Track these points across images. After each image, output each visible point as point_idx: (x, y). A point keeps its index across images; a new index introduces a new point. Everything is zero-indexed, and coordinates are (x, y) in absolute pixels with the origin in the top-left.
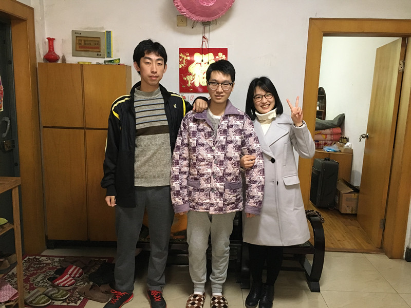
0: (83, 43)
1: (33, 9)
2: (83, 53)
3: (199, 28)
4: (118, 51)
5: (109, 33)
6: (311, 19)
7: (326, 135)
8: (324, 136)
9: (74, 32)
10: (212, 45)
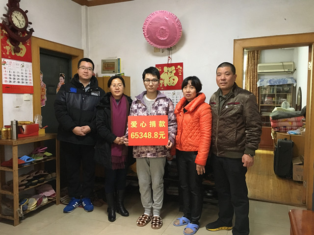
0: (106, 66)
1: (83, 50)
2: (106, 71)
3: (166, 52)
4: (123, 69)
5: (119, 59)
6: (234, 40)
7: (292, 122)
8: (290, 123)
9: (102, 61)
10: (173, 62)
